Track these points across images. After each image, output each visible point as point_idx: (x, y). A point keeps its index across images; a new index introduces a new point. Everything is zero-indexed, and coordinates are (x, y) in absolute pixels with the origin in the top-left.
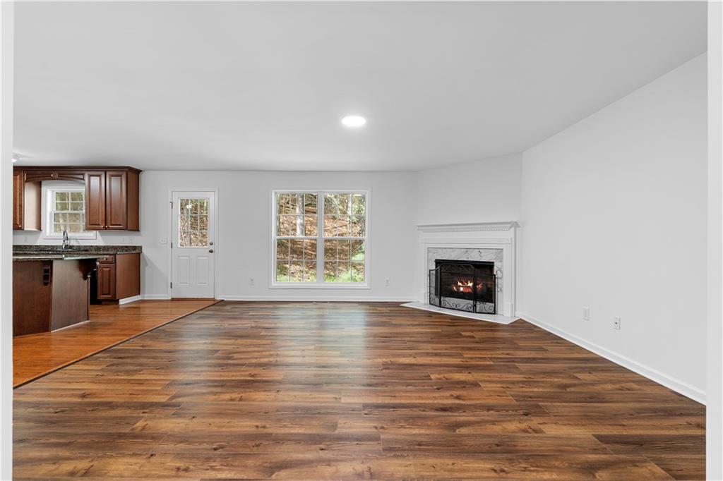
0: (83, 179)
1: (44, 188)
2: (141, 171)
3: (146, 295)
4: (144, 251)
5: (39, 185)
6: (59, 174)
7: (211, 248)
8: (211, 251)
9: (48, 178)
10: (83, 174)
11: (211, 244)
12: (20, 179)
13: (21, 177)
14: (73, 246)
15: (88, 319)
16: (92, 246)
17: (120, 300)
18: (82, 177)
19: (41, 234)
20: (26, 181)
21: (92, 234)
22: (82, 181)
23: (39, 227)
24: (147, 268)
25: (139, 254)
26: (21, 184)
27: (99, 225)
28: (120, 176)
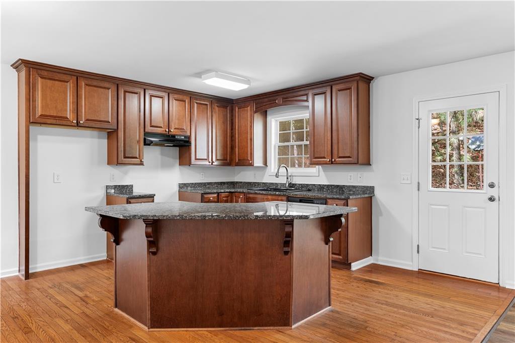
0: (307, 101)
1: (269, 118)
2: (373, 78)
3: (380, 258)
4: (378, 193)
5: (265, 114)
6: (283, 98)
7: (493, 192)
8: (491, 199)
9: (273, 104)
10: (307, 95)
11: (492, 186)
12: (251, 110)
13: (251, 108)
14: (296, 184)
15: (330, 305)
16: (314, 185)
17: (352, 264)
18: (305, 98)
19: (267, 170)
20: (256, 112)
21: (315, 170)
22: (306, 104)
23: (265, 163)
24: (380, 218)
25: (371, 197)
26: (251, 115)
27: (324, 158)
28: (350, 88)
